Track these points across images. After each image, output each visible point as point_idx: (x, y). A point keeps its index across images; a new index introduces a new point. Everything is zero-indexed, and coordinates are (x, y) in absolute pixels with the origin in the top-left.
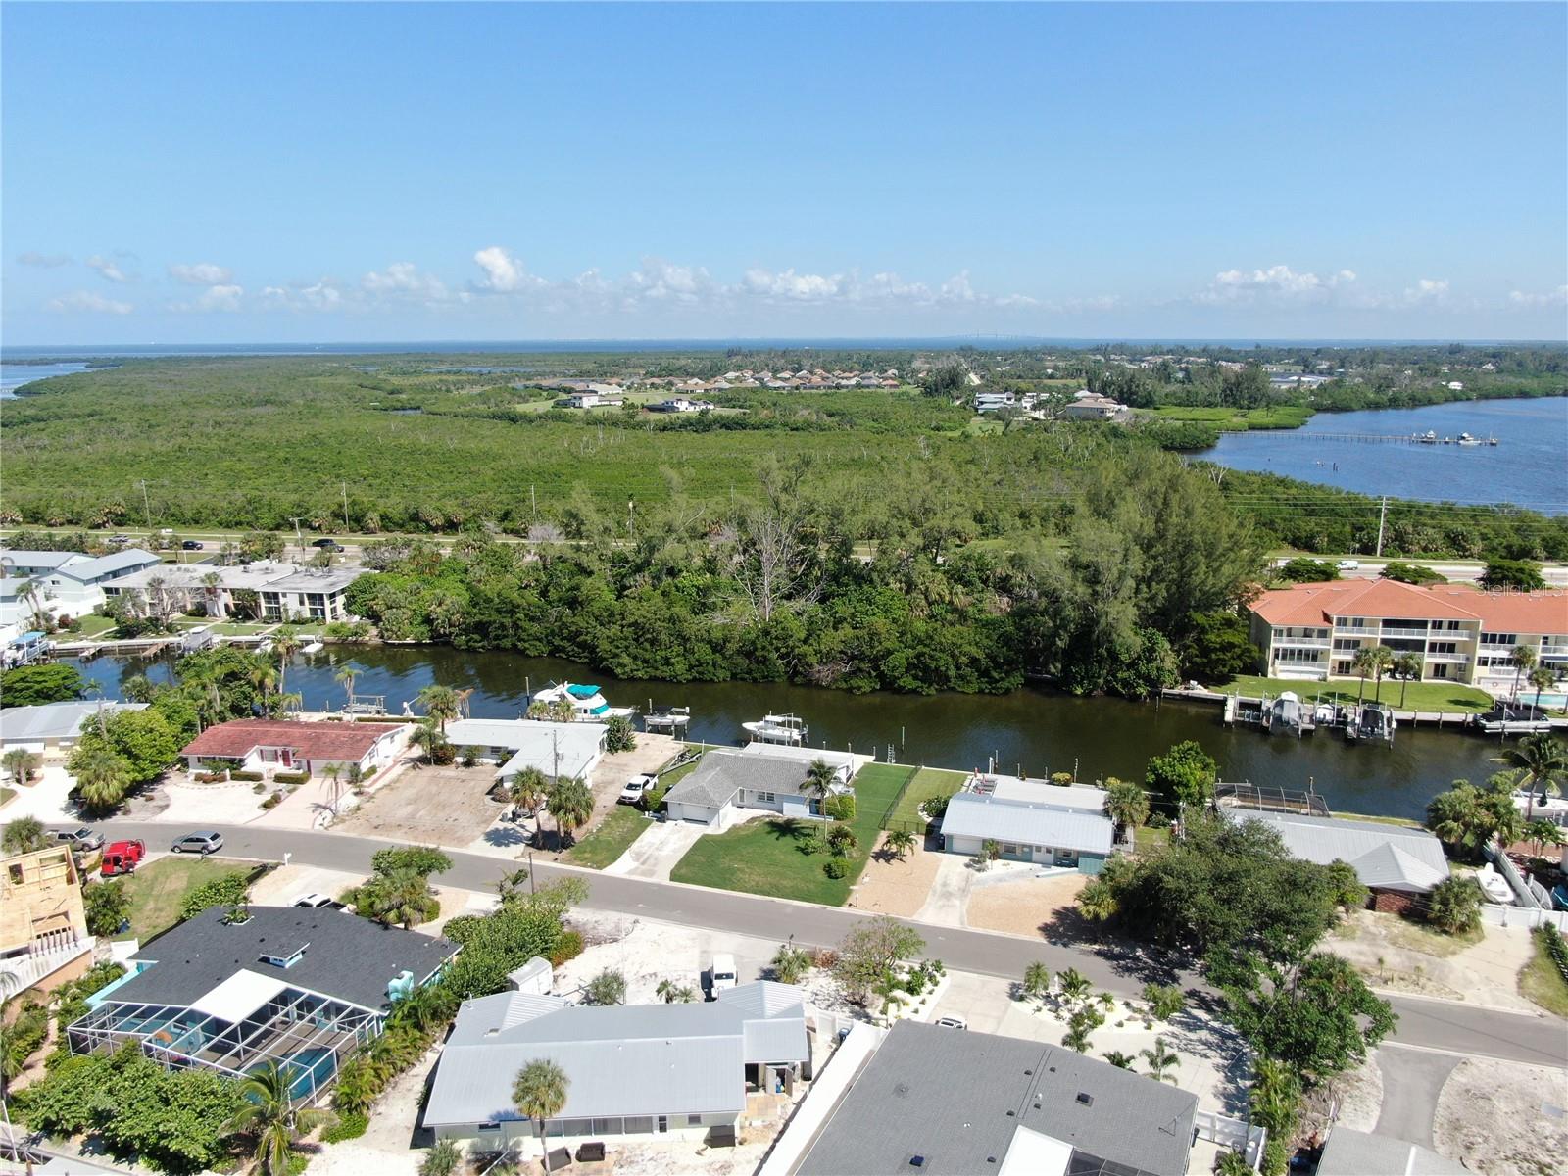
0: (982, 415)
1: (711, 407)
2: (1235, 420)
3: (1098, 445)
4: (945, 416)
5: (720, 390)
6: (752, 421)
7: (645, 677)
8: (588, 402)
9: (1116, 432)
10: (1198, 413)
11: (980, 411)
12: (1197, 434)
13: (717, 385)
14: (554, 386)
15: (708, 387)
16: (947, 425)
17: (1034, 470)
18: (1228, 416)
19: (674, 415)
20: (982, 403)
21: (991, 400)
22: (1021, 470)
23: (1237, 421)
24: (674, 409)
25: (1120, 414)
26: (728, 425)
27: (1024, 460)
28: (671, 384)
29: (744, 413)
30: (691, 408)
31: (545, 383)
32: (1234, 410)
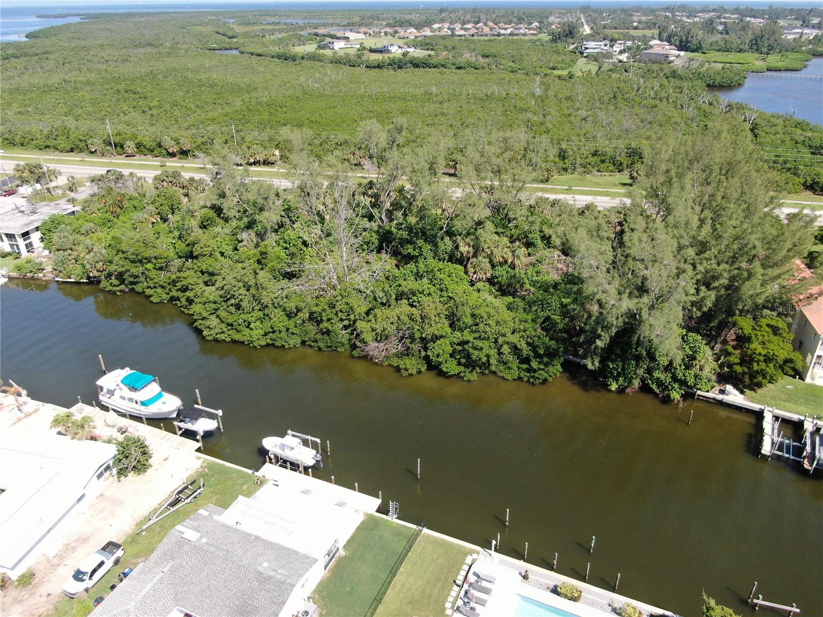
0: (586, 57)
1: (411, 50)
2: (757, 63)
3: (661, 85)
4: (560, 59)
5: (425, 36)
6: (433, 61)
7: (228, 339)
8: (338, 45)
9: (674, 74)
10: (733, 57)
11: (585, 55)
12: (732, 75)
13: (424, 33)
14: (326, 33)
15: (418, 34)
16: (560, 65)
17: (612, 107)
18: (754, 60)
19: (386, 56)
20: (587, 48)
21: (593, 47)
22: (603, 107)
23: (759, 64)
24: (388, 51)
25: (678, 58)
26: (416, 64)
27: (606, 99)
28: (396, 32)
29: (429, 56)
30: (400, 51)
31: (321, 31)
32: (757, 55)
